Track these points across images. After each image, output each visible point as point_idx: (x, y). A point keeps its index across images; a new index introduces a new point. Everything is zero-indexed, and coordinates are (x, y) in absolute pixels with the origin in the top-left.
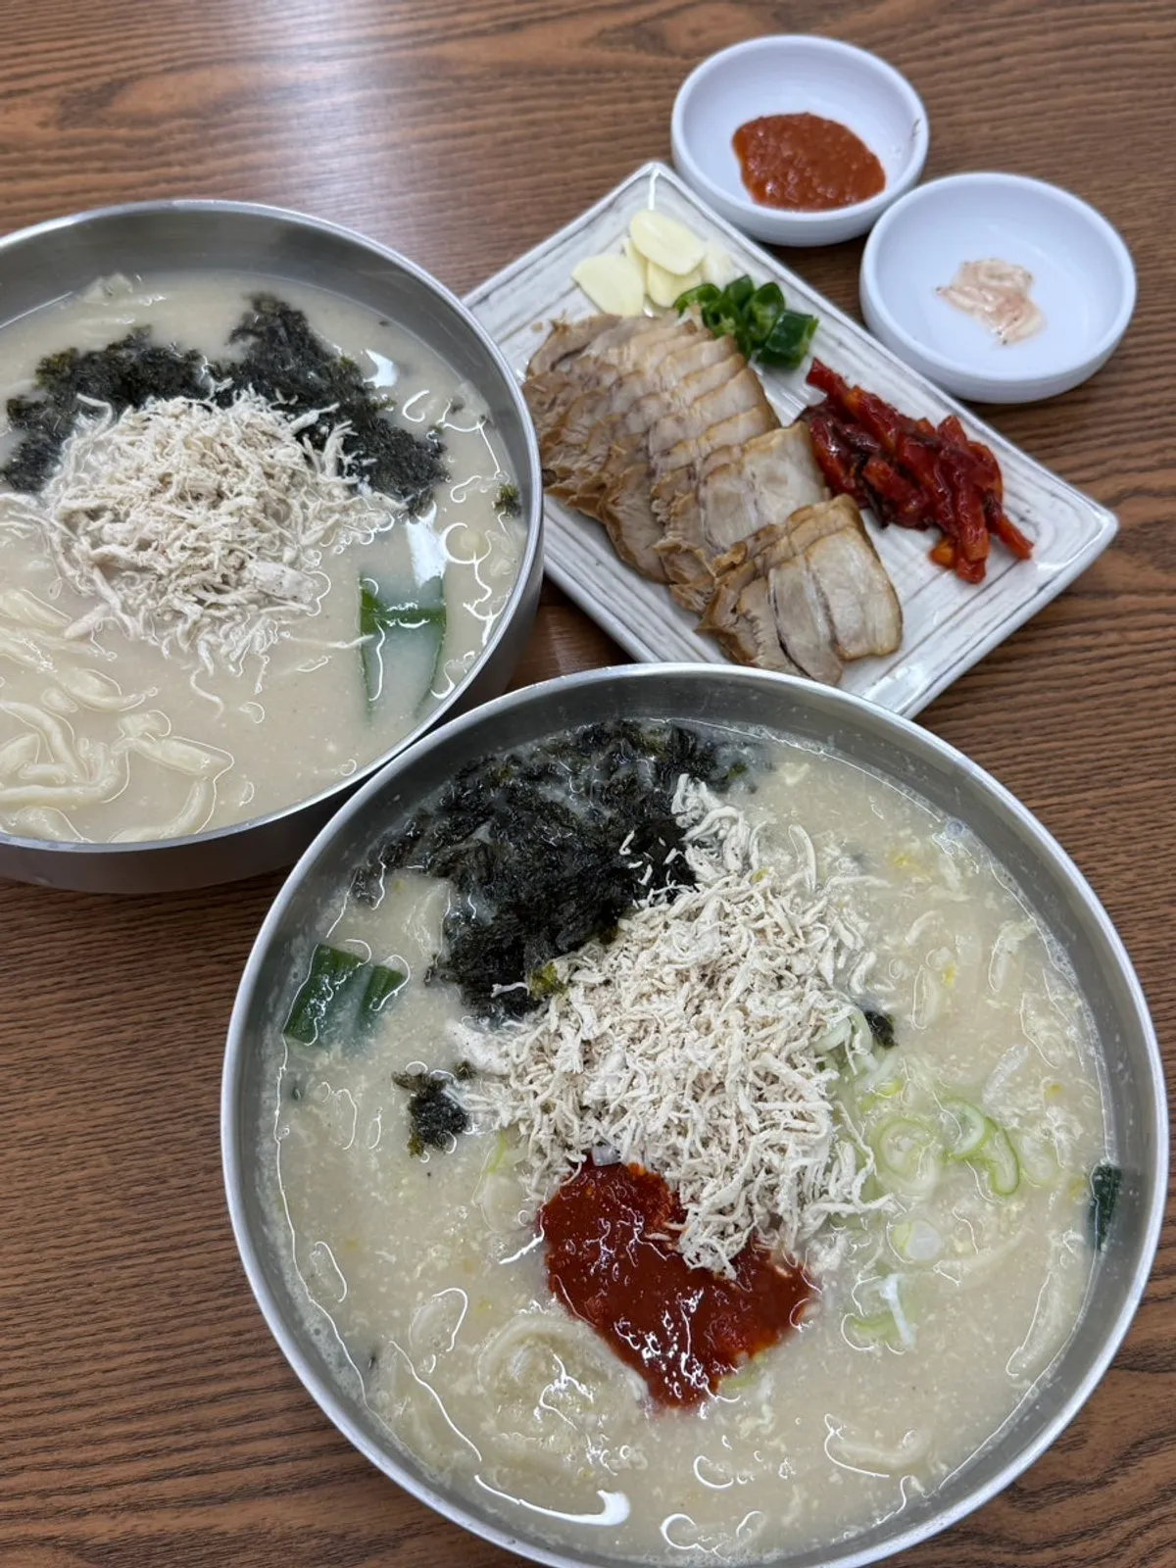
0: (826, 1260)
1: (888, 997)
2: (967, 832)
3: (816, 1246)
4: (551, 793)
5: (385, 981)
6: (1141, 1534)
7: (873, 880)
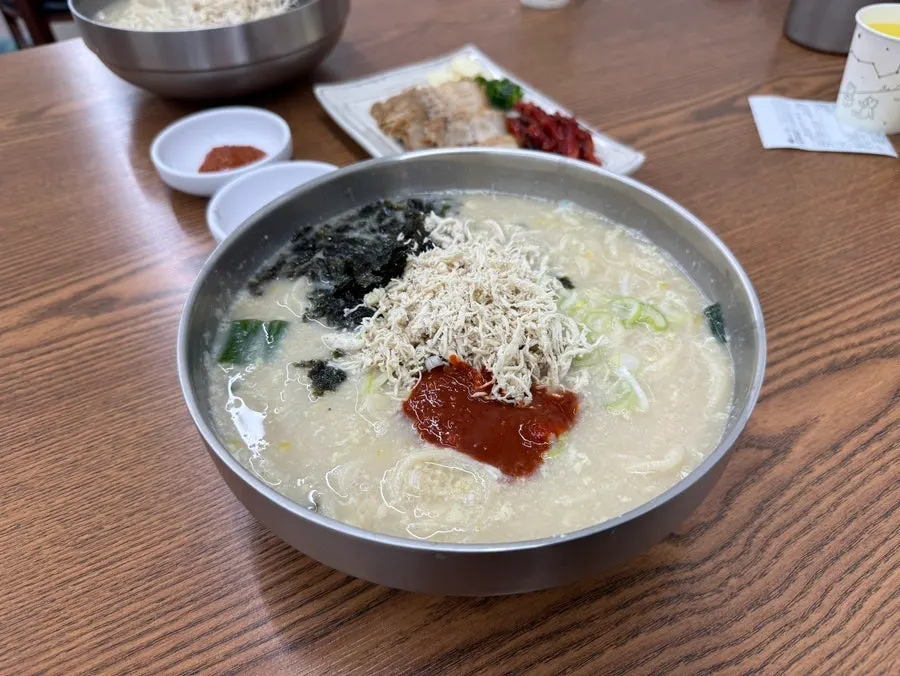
0: (579, 384)
1: (562, 271)
2: (571, 204)
3: (571, 379)
4: (351, 235)
5: (278, 328)
6: (754, 537)
7: (532, 232)
